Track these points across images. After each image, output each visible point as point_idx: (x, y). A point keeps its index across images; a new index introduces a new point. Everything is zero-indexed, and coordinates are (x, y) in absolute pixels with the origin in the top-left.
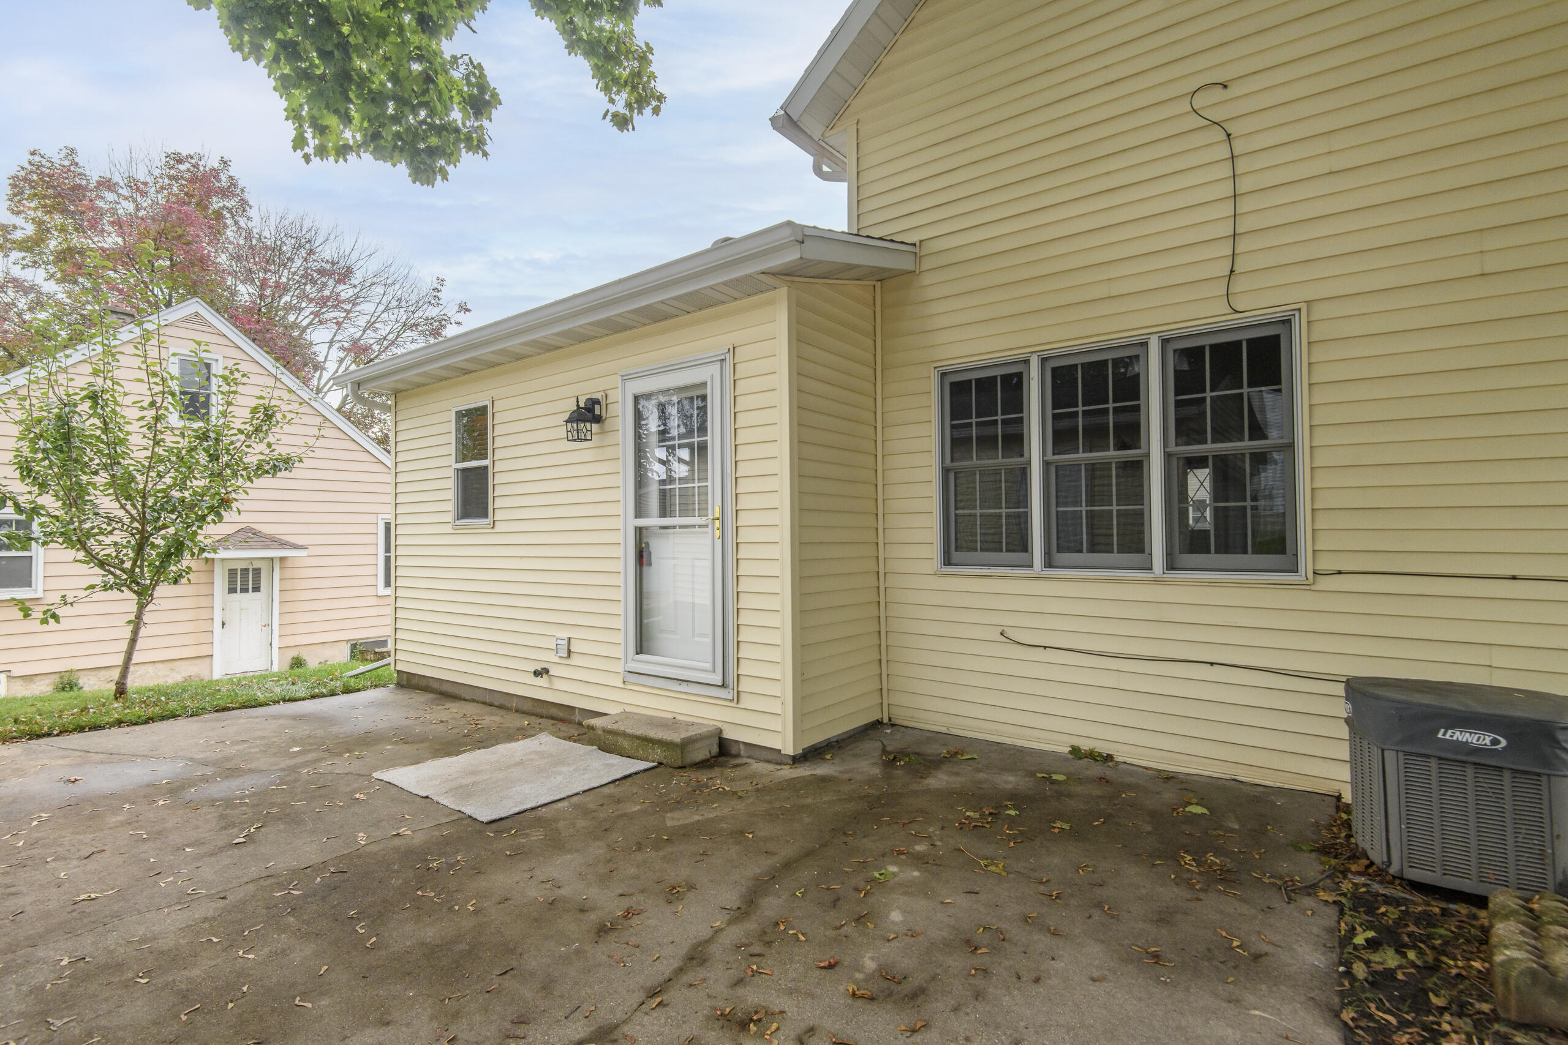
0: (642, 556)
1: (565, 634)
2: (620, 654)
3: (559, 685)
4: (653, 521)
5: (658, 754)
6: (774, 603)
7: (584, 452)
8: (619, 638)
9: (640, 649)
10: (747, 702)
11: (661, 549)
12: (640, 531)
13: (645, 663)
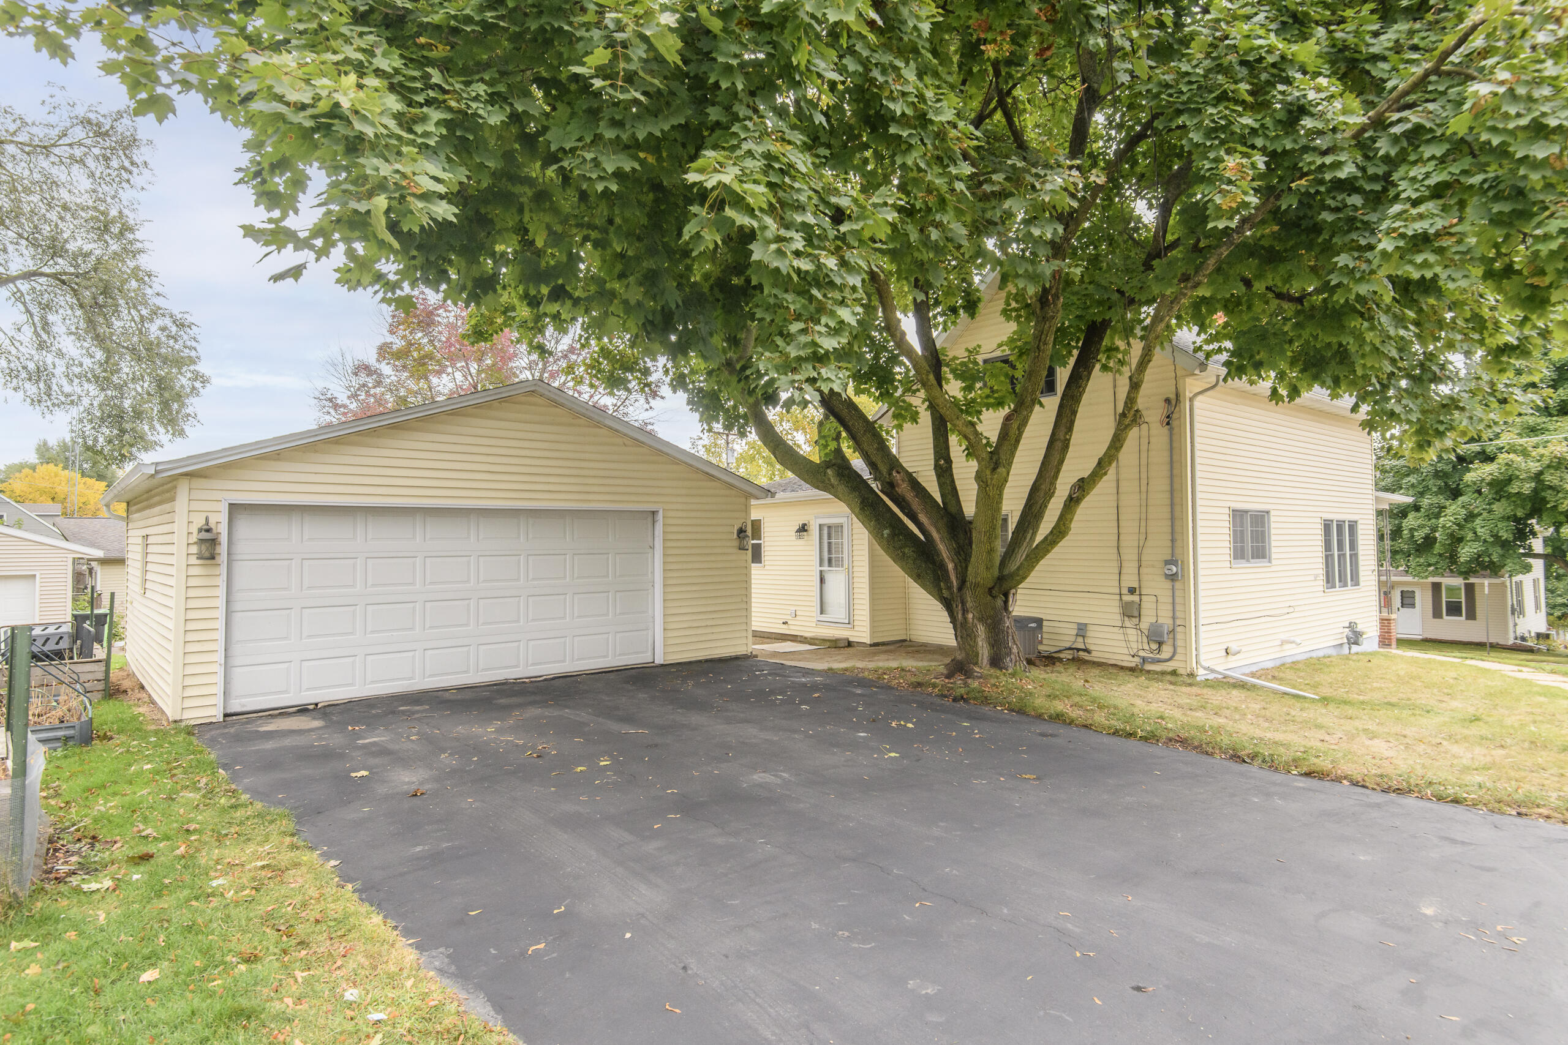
0: (822, 580)
1: (794, 608)
2: (814, 614)
3: (792, 627)
4: (825, 568)
5: (828, 644)
6: (863, 596)
7: (801, 542)
8: (814, 609)
9: (821, 613)
10: (856, 628)
11: (829, 577)
12: (821, 572)
13: (823, 618)
